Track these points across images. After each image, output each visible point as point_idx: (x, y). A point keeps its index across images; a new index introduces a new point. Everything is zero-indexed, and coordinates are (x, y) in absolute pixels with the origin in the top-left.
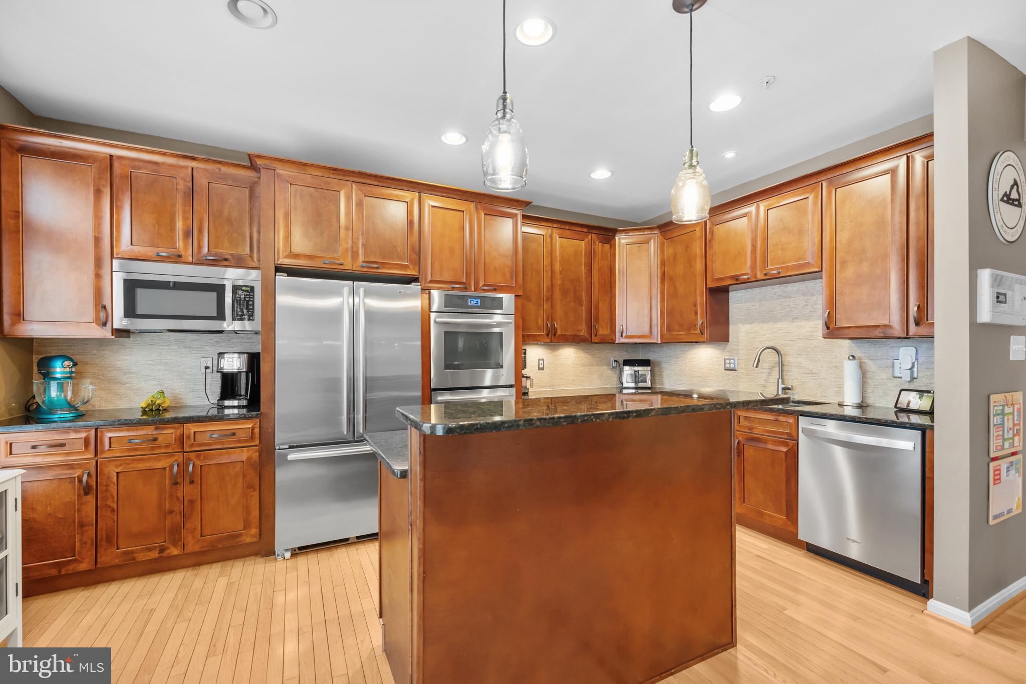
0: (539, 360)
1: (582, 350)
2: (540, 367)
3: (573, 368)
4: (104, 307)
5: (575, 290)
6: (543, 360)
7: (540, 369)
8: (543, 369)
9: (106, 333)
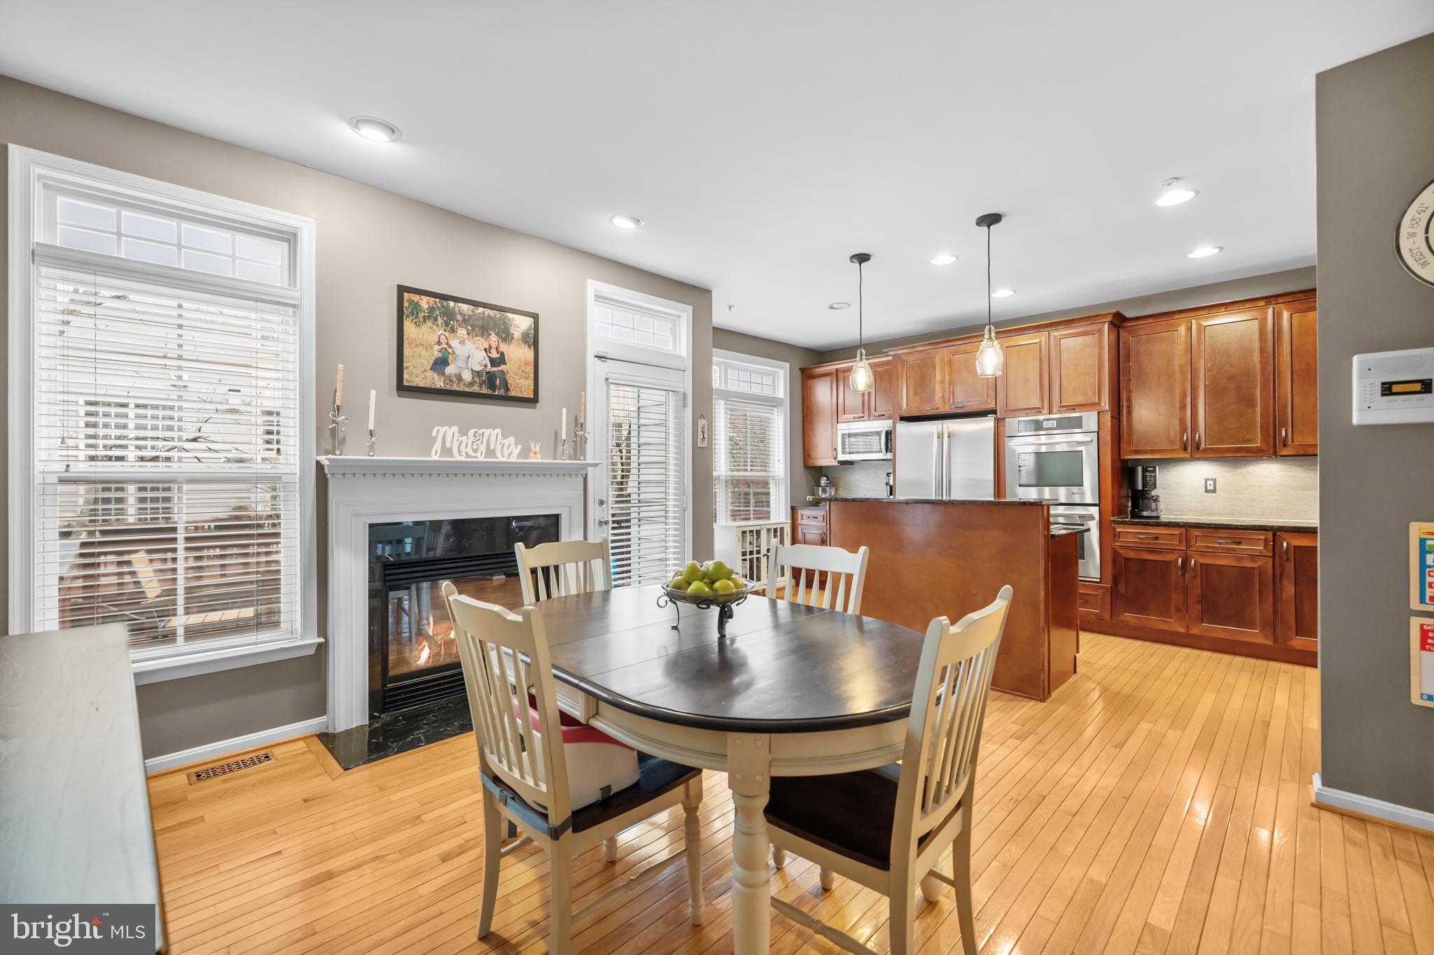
0: (1206, 480)
1: (1299, 466)
2: (1208, 488)
3: (1279, 491)
4: (835, 449)
5: (1239, 389)
6: (1214, 480)
7: (1207, 491)
8: (1214, 491)
9: (835, 463)
